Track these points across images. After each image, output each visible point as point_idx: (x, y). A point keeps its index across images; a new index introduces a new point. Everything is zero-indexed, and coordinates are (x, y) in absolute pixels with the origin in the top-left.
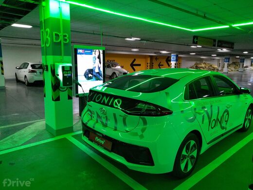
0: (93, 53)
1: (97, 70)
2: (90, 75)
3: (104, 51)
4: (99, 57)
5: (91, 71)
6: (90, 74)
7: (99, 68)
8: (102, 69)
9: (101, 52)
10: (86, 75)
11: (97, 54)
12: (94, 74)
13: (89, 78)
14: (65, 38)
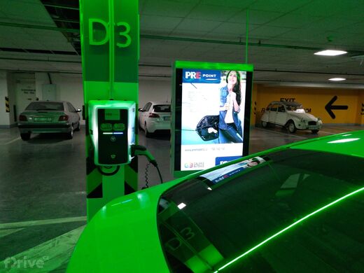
0: (223, 78)
1: (229, 119)
2: (211, 130)
3: (249, 75)
4: (236, 89)
5: (214, 121)
6: (212, 127)
7: (235, 115)
8: (241, 117)
9: (243, 76)
10: (202, 130)
11: (232, 81)
12: (222, 126)
13: (208, 137)
14: (121, 34)
